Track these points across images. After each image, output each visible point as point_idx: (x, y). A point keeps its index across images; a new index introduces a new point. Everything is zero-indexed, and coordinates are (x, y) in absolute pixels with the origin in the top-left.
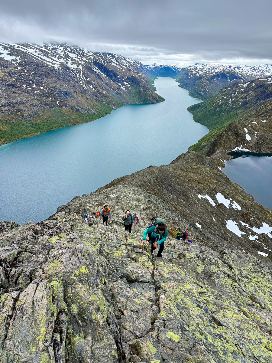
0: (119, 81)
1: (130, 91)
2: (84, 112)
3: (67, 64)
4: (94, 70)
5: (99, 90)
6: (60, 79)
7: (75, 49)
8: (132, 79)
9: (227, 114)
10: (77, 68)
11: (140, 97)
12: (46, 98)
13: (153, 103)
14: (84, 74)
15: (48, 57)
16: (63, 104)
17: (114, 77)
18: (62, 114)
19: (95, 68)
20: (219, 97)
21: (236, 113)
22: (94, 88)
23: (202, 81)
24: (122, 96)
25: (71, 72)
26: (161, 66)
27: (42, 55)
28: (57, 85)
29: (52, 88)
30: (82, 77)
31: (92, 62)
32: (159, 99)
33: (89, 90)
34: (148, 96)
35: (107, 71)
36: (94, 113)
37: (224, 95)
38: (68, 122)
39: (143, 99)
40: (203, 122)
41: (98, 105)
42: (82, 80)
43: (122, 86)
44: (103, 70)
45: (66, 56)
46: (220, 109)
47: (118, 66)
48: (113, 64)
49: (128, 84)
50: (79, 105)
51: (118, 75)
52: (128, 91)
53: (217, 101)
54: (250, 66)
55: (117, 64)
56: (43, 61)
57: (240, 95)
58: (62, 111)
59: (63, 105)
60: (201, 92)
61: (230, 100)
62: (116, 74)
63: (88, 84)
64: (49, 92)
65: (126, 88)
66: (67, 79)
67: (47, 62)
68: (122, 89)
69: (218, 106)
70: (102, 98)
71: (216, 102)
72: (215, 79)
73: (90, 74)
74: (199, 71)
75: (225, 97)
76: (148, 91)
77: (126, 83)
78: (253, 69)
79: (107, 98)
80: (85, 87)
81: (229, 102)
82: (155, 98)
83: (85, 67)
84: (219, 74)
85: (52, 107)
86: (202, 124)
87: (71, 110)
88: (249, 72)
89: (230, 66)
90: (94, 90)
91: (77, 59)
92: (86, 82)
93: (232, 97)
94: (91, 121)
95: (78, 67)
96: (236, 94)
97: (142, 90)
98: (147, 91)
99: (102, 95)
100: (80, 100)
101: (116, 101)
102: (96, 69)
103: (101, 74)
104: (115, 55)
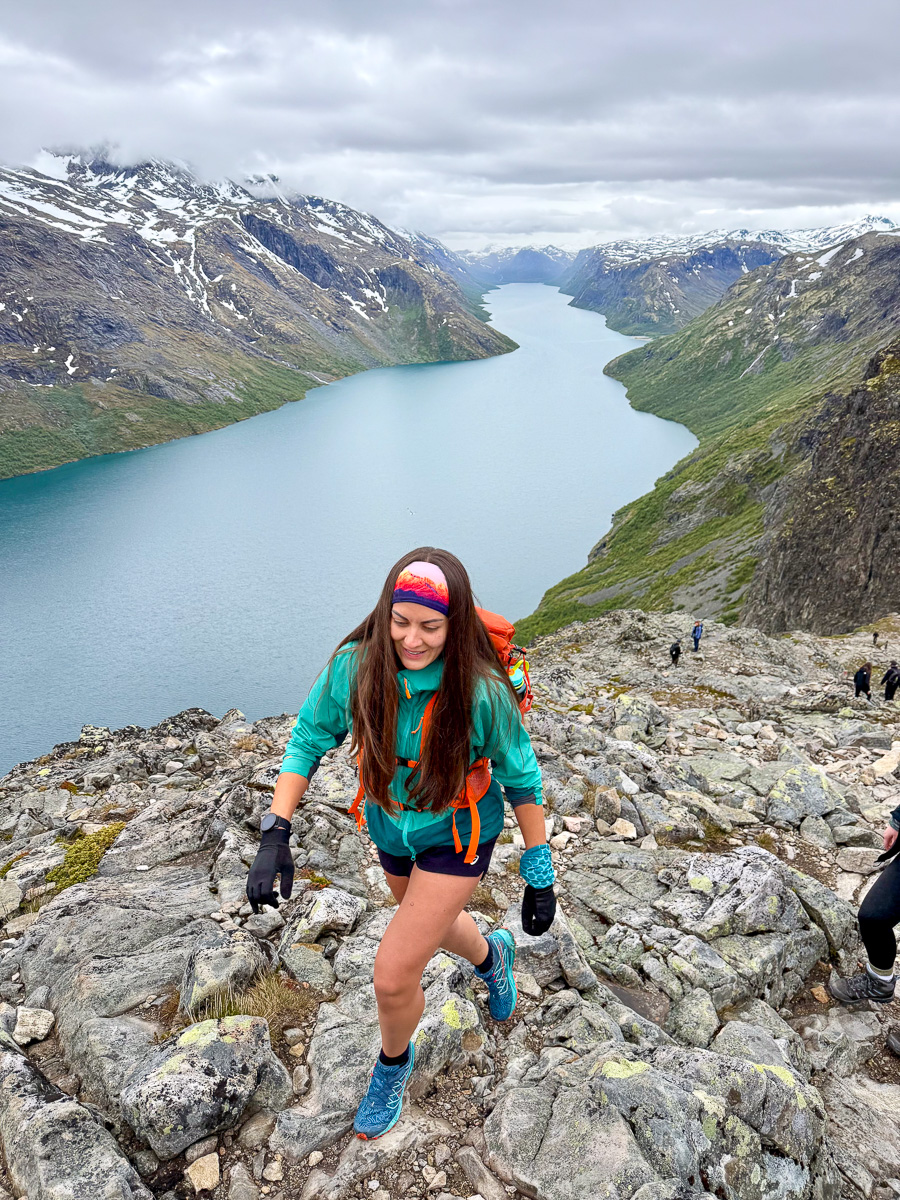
0: (345, 284)
1: (388, 321)
2: (182, 395)
3: (139, 228)
4: (245, 247)
5: (262, 318)
6: (86, 274)
7: (182, 185)
8: (391, 276)
9: (766, 372)
10: (177, 242)
11: (425, 338)
12: (16, 345)
13: (472, 358)
14: (202, 260)
15: (64, 207)
16: (91, 368)
17: (322, 272)
18: (86, 407)
19: (247, 239)
20: (722, 312)
21: (804, 363)
22: (242, 310)
23: (653, 276)
24: (356, 339)
25: (149, 256)
26: (510, 248)
27: (38, 200)
28: (70, 296)
29: (47, 304)
30: (193, 274)
31: (235, 219)
32: (498, 342)
33: (222, 317)
34: (455, 333)
35: (296, 249)
36: (230, 399)
37: (743, 303)
38: (107, 436)
39: (435, 344)
40: (670, 411)
41: (250, 371)
42: (193, 282)
43: (353, 302)
44: (278, 246)
45: (142, 204)
46: (734, 356)
47: (341, 236)
48: (321, 228)
49: (376, 294)
50: (165, 369)
51: (336, 262)
52: (379, 321)
53: (717, 326)
54: (813, 230)
55: (336, 229)
56: (38, 218)
57: (808, 294)
58: (87, 394)
59: (94, 373)
60: (650, 311)
61: (771, 317)
62: (332, 259)
63: (216, 296)
64: (33, 321)
65: (373, 309)
66: (122, 275)
67: (56, 220)
68: (357, 313)
69: (723, 344)
70: (273, 347)
71: (712, 332)
72: (696, 268)
73: (228, 261)
74: (637, 252)
75: (749, 311)
76: (454, 316)
77: (368, 293)
78: (821, 237)
79: (292, 347)
80: (207, 308)
81: (767, 324)
82: (482, 340)
83: (207, 238)
84: (711, 252)
85: (45, 381)
86: (666, 419)
87: (127, 390)
88: (810, 246)
89: (744, 232)
90: (241, 317)
91: (181, 213)
92: (208, 289)
93: (775, 308)
94: (212, 427)
95: (179, 236)
96: (793, 294)
97: (430, 312)
98: (448, 317)
99: (275, 335)
100: (169, 350)
101: (328, 357)
102: (251, 244)
103: (271, 263)
104: (335, 204)
